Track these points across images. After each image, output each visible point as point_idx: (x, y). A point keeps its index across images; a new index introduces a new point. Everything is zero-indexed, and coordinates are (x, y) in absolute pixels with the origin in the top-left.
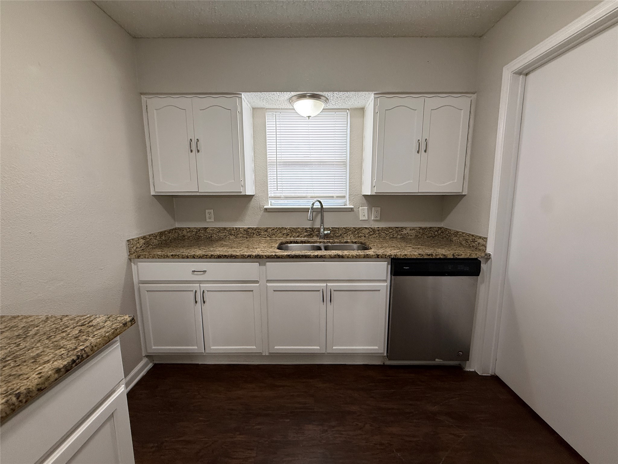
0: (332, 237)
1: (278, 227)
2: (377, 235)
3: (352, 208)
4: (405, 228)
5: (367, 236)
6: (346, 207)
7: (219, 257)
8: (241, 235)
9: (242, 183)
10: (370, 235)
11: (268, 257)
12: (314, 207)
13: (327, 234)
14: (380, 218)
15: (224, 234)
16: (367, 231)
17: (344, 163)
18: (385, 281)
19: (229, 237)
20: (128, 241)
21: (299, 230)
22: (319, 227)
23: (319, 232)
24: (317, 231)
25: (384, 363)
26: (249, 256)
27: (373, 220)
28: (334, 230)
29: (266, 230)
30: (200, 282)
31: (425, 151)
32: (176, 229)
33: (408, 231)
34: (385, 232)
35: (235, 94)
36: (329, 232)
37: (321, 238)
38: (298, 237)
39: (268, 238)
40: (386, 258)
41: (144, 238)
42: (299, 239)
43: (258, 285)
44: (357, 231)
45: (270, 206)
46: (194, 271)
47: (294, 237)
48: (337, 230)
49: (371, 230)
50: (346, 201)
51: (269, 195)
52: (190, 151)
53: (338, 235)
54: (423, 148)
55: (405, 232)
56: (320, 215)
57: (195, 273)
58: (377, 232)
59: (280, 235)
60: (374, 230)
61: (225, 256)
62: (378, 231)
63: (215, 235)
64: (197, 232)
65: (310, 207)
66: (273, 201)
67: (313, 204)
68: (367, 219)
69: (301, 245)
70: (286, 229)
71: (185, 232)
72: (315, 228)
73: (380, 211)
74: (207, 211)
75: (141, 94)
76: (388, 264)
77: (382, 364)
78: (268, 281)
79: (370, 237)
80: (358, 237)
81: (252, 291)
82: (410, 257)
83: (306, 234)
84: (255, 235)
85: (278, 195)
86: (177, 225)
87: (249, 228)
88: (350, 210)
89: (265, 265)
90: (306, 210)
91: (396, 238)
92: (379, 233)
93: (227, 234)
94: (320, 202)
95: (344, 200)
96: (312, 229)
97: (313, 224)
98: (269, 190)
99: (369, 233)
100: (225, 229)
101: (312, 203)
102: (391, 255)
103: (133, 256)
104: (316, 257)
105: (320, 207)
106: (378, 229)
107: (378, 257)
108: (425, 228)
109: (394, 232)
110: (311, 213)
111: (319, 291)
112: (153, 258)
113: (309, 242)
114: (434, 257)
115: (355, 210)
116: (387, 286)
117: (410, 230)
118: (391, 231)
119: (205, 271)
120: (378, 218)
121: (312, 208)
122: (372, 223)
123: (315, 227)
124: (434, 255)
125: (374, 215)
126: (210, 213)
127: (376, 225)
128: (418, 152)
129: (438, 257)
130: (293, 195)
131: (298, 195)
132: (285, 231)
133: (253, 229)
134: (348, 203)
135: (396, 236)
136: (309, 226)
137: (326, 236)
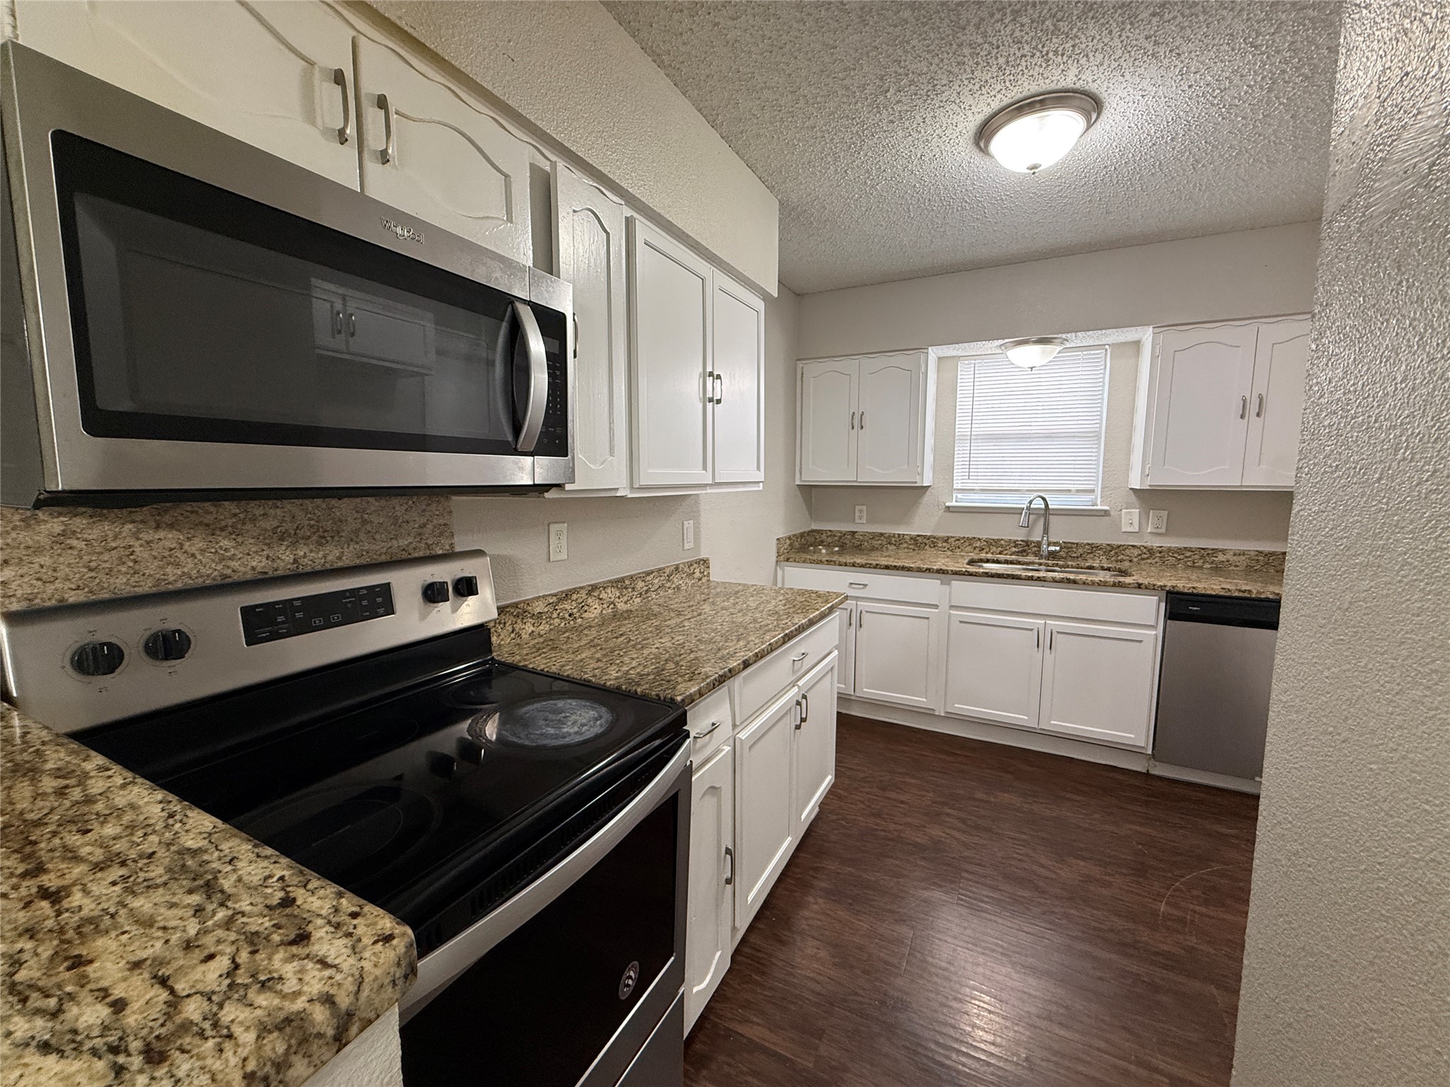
0: (1063, 558)
1: (966, 536)
2: (1157, 560)
3: (1106, 511)
4: (1223, 551)
5: (1135, 560)
6: (1095, 508)
7: (887, 567)
8: (905, 545)
9: (919, 469)
10: (1143, 559)
11: (956, 573)
12: (1032, 506)
13: (1055, 552)
14: (1167, 530)
15: (880, 542)
16: (1136, 552)
17: (1096, 434)
18: (1153, 627)
19: (887, 548)
20: (778, 539)
21: (1002, 542)
22: (1040, 540)
23: (1039, 547)
24: (1035, 546)
25: (1148, 771)
26: (929, 570)
27: (1151, 533)
28: (1067, 546)
29: (946, 540)
30: (857, 598)
31: (1258, 415)
32: (813, 531)
33: (1229, 556)
34: (1176, 555)
35: (922, 349)
36: (1058, 548)
37: (1041, 557)
38: (1000, 553)
39: (949, 553)
40: (1154, 589)
41: (789, 538)
42: (1002, 557)
43: (937, 611)
44: (1113, 551)
45: (954, 504)
46: (851, 584)
47: (992, 553)
48: (1075, 546)
49: (1145, 550)
50: (1097, 497)
51: (955, 487)
52: (851, 428)
53: (1075, 555)
54: (1254, 408)
55: (1221, 557)
56: (1042, 521)
57: (853, 586)
58: (1158, 555)
59: (969, 549)
60: (1151, 551)
61: (895, 566)
62: (1160, 552)
63: (866, 544)
64: (840, 537)
65: (1025, 506)
66: (960, 496)
67: (1031, 502)
68: (1137, 530)
69: (1006, 566)
70: (979, 539)
71: (824, 537)
72: (1032, 542)
73: (1165, 518)
74: (858, 508)
75: (798, 360)
76: (1160, 601)
77: (1144, 771)
78: (952, 607)
79: (1142, 562)
80: (1117, 561)
81: (928, 618)
82: (1203, 592)
83: (1014, 549)
84: (927, 547)
85: (970, 486)
86: (814, 527)
87: (918, 536)
88: (1103, 513)
89: (949, 584)
90: (1018, 512)
91: (1201, 568)
92: (1160, 557)
93: (884, 543)
94: (1044, 499)
95: (1092, 497)
96: (1027, 543)
97: (1029, 534)
98: (955, 478)
99: (1140, 555)
100: (882, 534)
101: (1029, 499)
102: (1165, 586)
103: (782, 558)
104: (1031, 578)
105: (1043, 506)
106: (1160, 549)
107: (1140, 588)
108: (1272, 554)
109: (1197, 557)
110: (1025, 516)
111: (1032, 630)
112: (804, 562)
113: (1019, 563)
114: (1253, 596)
115: (1112, 513)
116: (1156, 636)
117: (1235, 555)
118: (1188, 554)
119: (865, 585)
120: (1163, 530)
121: (1029, 508)
122: (1148, 538)
123: (1031, 539)
124: (1255, 591)
125: (1152, 524)
126: (861, 511)
127: (1155, 543)
128: (1242, 417)
129: (1263, 596)
130: (996, 486)
131: (1006, 486)
132: (978, 544)
133: (925, 537)
134: (1099, 502)
135: (1200, 563)
136: (1020, 536)
137: (1052, 555)
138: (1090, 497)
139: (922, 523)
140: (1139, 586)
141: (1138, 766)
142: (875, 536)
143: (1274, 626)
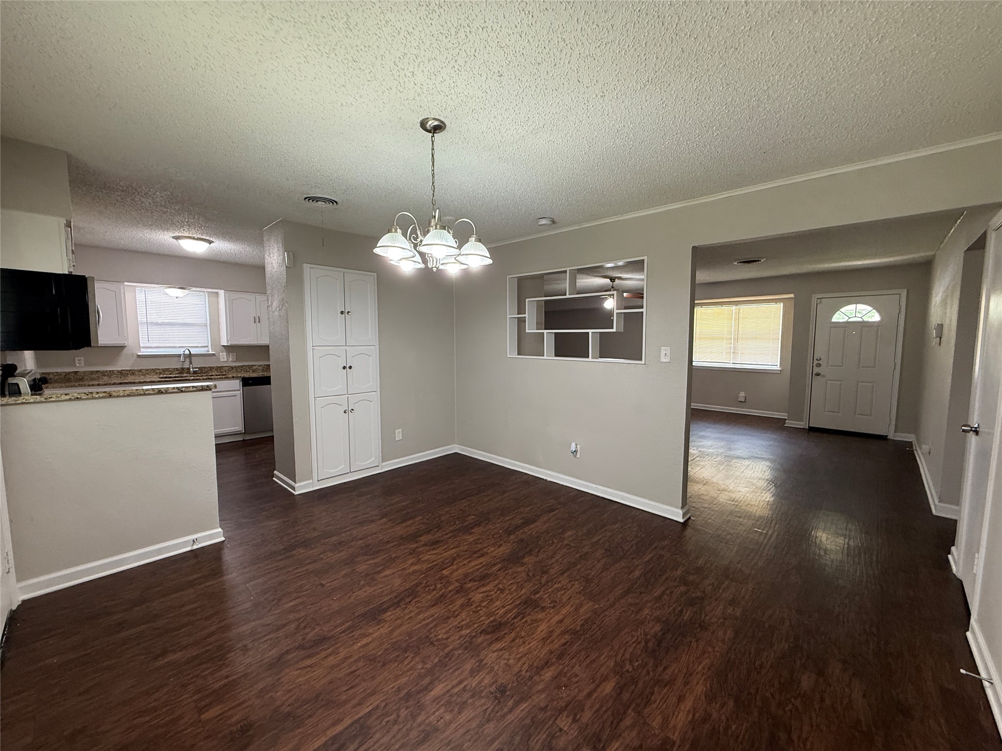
0: (200, 373)
1: (151, 368)
2: (236, 369)
3: (214, 354)
4: (255, 365)
5: (227, 371)
6: (209, 353)
8: (114, 375)
9: (126, 338)
12: (185, 353)
15: (96, 375)
16: (227, 368)
17: (205, 324)
18: (239, 390)
19: (102, 378)
21: (172, 369)
22: (189, 366)
23: (189, 369)
24: (187, 369)
27: (231, 361)
28: (201, 368)
29: (140, 371)
31: (259, 322)
33: (257, 367)
34: (241, 368)
35: (120, 282)
36: (197, 369)
37: (190, 374)
38: (170, 374)
40: (239, 378)
42: (172, 376)
44: (219, 368)
45: (142, 354)
47: (166, 374)
48: (204, 368)
49: (230, 367)
51: (141, 346)
53: (205, 371)
54: (257, 320)
55: (255, 367)
56: (189, 359)
59: (153, 374)
60: (232, 368)
63: (86, 377)
64: (66, 375)
65: (181, 353)
66: (145, 350)
68: (226, 360)
70: (158, 369)
71: (51, 376)
72: (186, 367)
73: (235, 355)
74: (77, 358)
76: (241, 381)
77: (243, 439)
79: (231, 371)
82: (251, 377)
83: (177, 372)
84: (128, 375)
85: (150, 345)
87: (123, 370)
90: (179, 356)
93: (99, 375)
94: (189, 350)
95: (208, 349)
96: (183, 369)
97: (183, 365)
98: (141, 342)
100: (98, 371)
101: (183, 351)
105: (189, 353)
106: (235, 366)
108: (266, 364)
109: (247, 368)
110: (182, 358)
114: (265, 376)
115: (216, 355)
116: (241, 393)
118: (244, 367)
120: (235, 360)
121: (183, 354)
122: (231, 363)
125: (231, 358)
126: (80, 360)
127: (233, 364)
128: (255, 323)
130: (162, 345)
131: (168, 345)
132: (158, 371)
133: (127, 370)
134: (210, 350)
135: (248, 370)
136: (179, 367)
137: (195, 372)
138: (206, 349)
139: (123, 364)
140: (233, 377)
141: (240, 438)
142: (92, 373)
143: (270, 384)
